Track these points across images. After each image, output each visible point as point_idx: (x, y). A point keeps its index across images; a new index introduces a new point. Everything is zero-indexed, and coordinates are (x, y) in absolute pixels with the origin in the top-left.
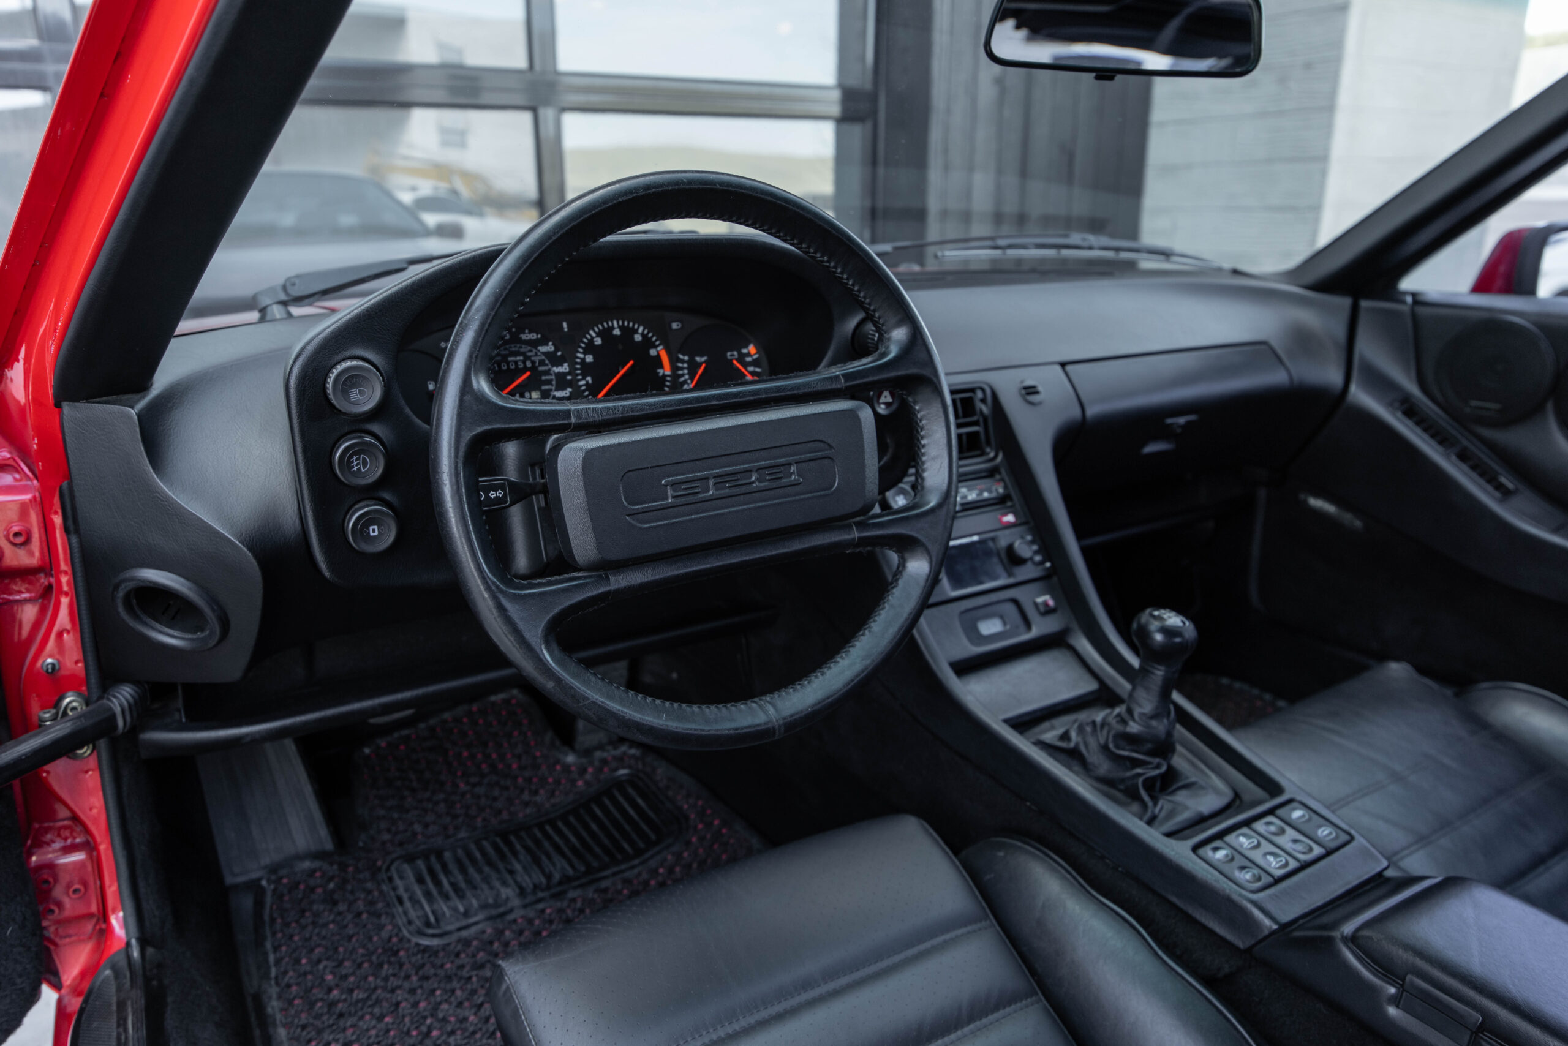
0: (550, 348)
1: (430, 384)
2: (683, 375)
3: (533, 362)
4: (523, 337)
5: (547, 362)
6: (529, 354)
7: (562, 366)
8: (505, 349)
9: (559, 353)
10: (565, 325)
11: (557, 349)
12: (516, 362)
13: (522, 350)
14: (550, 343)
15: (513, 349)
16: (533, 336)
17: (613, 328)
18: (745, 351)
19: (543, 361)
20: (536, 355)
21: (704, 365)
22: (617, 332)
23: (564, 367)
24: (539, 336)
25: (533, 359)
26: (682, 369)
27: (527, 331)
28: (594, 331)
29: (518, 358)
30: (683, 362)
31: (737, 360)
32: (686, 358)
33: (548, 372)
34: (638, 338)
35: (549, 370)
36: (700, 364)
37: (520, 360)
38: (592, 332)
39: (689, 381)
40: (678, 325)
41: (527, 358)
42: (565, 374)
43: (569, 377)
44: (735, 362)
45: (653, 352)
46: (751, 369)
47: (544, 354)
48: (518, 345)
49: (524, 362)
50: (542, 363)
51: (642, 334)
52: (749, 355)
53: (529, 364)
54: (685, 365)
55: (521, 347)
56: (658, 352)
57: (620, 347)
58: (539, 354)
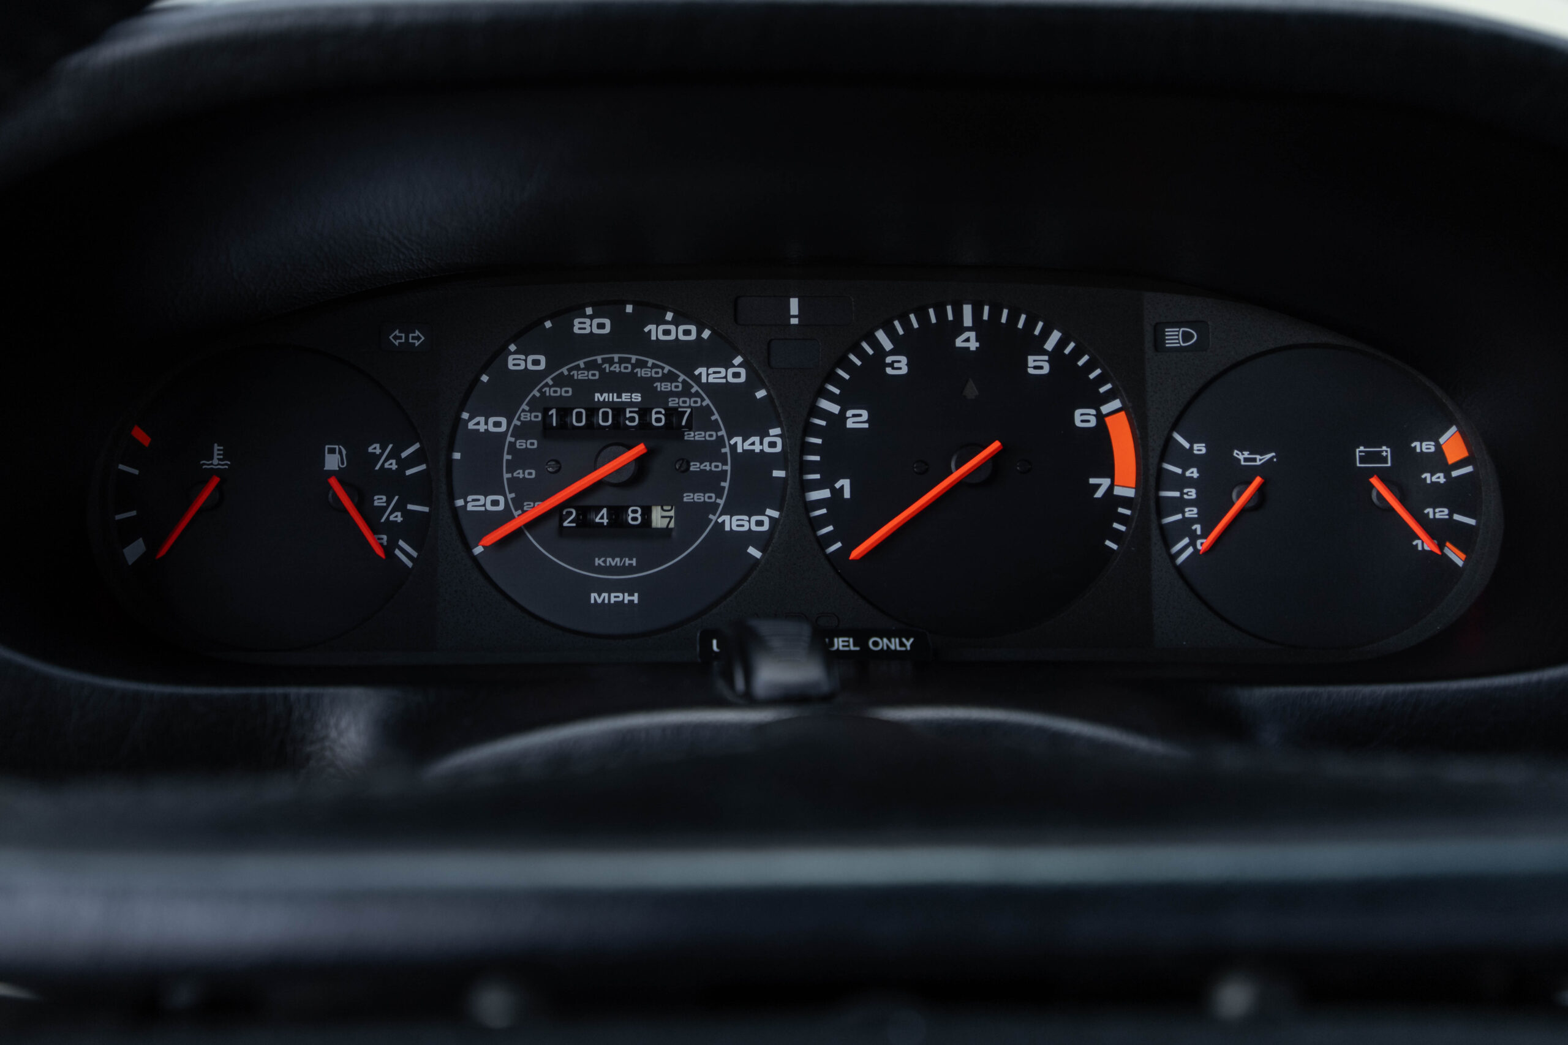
0: (734, 373)
1: (332, 451)
2: (1179, 505)
3: (673, 414)
4: (655, 332)
5: (716, 416)
6: (663, 387)
7: (764, 434)
8: (590, 366)
9: (761, 394)
10: (794, 305)
11: (754, 382)
12: (619, 410)
13: (641, 373)
14: (738, 360)
15: (616, 368)
16: (685, 333)
17: (958, 328)
18: (1428, 447)
19: (707, 411)
20: (686, 392)
21: (1258, 480)
22: (968, 341)
23: (766, 440)
24: (706, 334)
25: (672, 403)
26: (1181, 483)
27: (669, 316)
28: (891, 334)
29: (625, 397)
30: (1187, 459)
31: (1385, 476)
32: (1200, 449)
33: (712, 451)
34: (1038, 365)
35: (720, 442)
36: (1245, 476)
37: (631, 404)
38: (881, 335)
39: (1197, 527)
40: (1187, 337)
41: (653, 398)
42: (766, 461)
43: (779, 474)
44: (1374, 481)
45: (1084, 418)
46: (1442, 513)
47: (710, 388)
48: (634, 358)
49: (644, 412)
50: (700, 418)
51: (1055, 357)
52: (1438, 461)
53: (658, 418)
54: (1193, 473)
55: (642, 364)
56: (1100, 417)
57: (971, 391)
58: (695, 388)
